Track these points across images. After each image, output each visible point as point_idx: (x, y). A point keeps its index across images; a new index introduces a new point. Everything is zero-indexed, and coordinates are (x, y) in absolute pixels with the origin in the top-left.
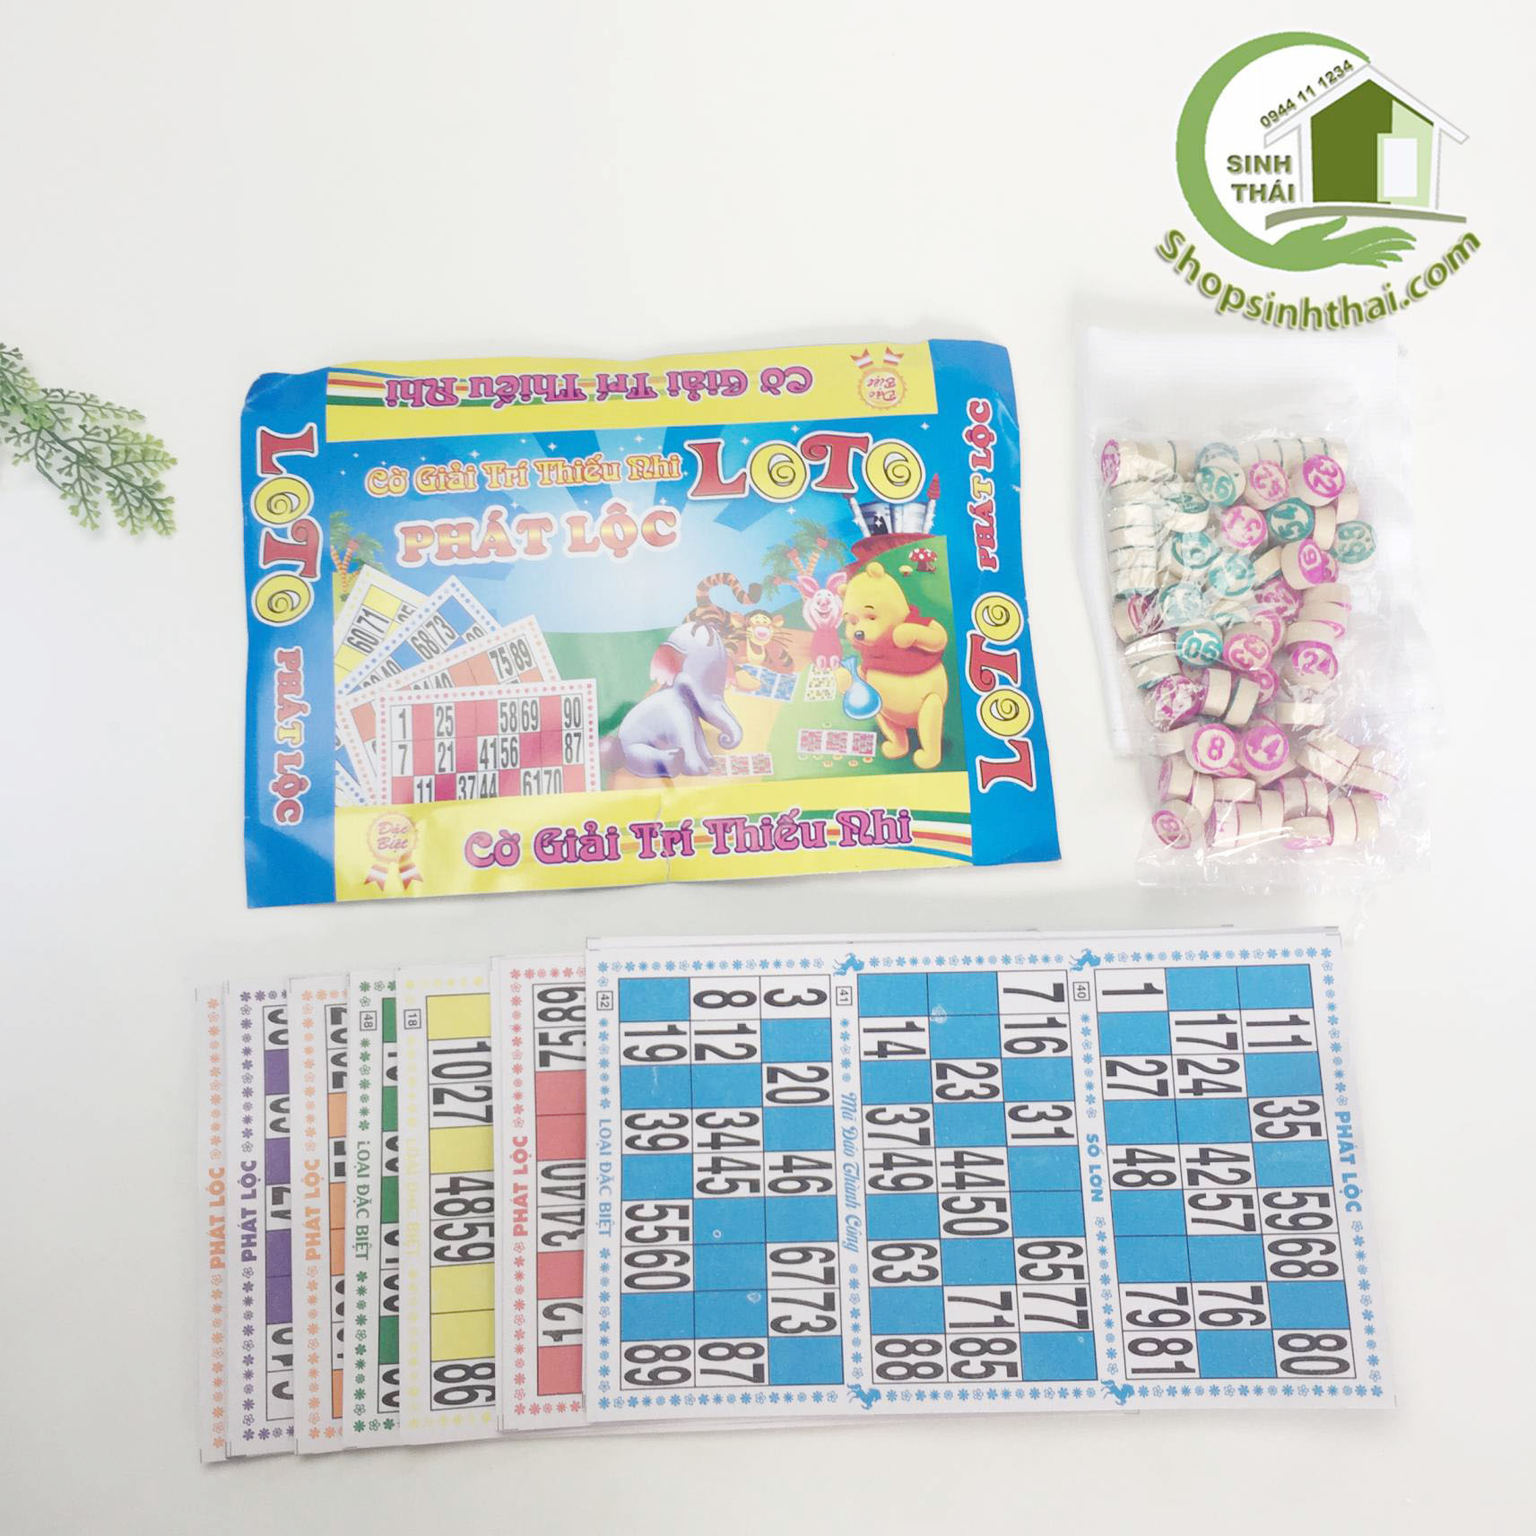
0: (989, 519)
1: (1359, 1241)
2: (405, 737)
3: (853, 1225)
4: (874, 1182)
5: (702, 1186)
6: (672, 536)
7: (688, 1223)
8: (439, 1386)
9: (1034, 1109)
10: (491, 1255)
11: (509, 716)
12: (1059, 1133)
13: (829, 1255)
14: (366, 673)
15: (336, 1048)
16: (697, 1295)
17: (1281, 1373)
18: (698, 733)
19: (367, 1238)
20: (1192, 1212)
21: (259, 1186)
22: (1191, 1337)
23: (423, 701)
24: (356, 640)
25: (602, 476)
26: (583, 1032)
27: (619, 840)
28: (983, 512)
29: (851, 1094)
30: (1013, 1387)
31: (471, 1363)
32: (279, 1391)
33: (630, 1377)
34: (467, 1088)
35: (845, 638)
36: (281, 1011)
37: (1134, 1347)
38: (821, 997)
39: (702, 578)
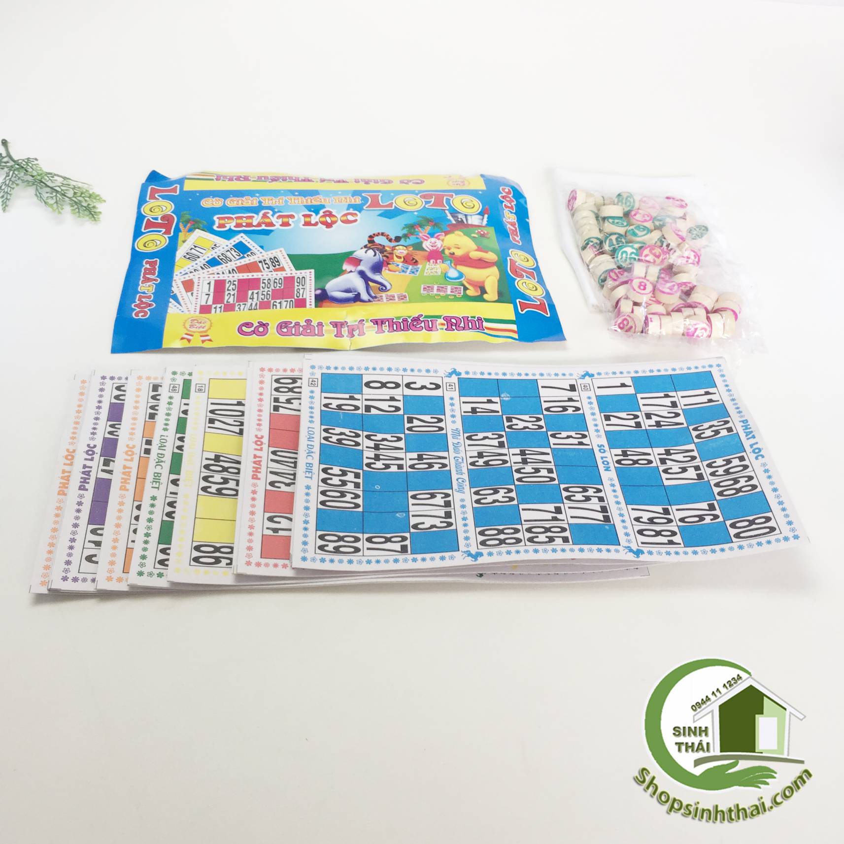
0: (515, 227)
1: (766, 471)
2: (209, 291)
3: (461, 482)
4: (473, 464)
5: (368, 465)
6: (356, 221)
7: (360, 481)
8: (196, 554)
9: (564, 434)
10: (237, 495)
11: (267, 283)
12: (581, 443)
13: (447, 495)
14: (191, 268)
15: (153, 402)
16: (366, 514)
17: (734, 539)
18: (368, 287)
19: (160, 479)
20: (664, 476)
21: (97, 457)
22: (676, 529)
23: (221, 278)
24: (188, 256)
25: (321, 202)
26: (300, 399)
27: (324, 328)
28: (513, 224)
29: (457, 429)
30: (567, 547)
31: (218, 545)
32: (89, 559)
33: (321, 548)
34: (230, 420)
35: (444, 254)
36: (124, 386)
37: (641, 532)
38: (438, 387)
39: (372, 234)
